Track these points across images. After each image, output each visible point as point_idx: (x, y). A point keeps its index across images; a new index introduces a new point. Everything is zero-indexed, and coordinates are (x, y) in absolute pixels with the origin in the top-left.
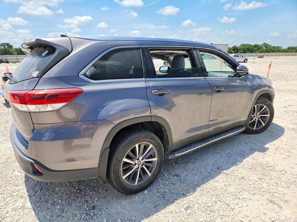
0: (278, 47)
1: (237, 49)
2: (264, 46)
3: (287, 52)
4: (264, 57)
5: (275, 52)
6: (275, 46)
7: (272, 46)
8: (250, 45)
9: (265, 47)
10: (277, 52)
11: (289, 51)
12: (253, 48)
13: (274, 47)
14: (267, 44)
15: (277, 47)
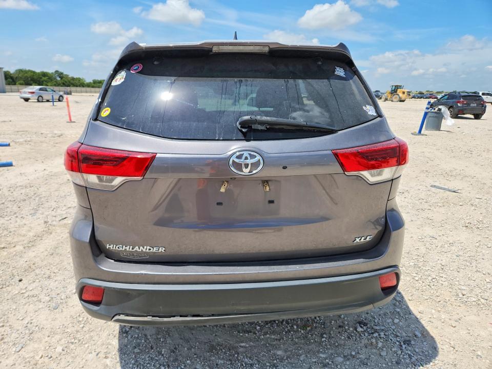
0: (79, 79)
1: (12, 78)
2: (58, 76)
3: (93, 87)
4: (73, 94)
5: (77, 86)
6: (75, 77)
7: (70, 76)
8: (34, 72)
9: (60, 77)
10: (80, 86)
11: (95, 85)
12: (41, 78)
13: (73, 79)
14: (62, 73)
15: (77, 78)
